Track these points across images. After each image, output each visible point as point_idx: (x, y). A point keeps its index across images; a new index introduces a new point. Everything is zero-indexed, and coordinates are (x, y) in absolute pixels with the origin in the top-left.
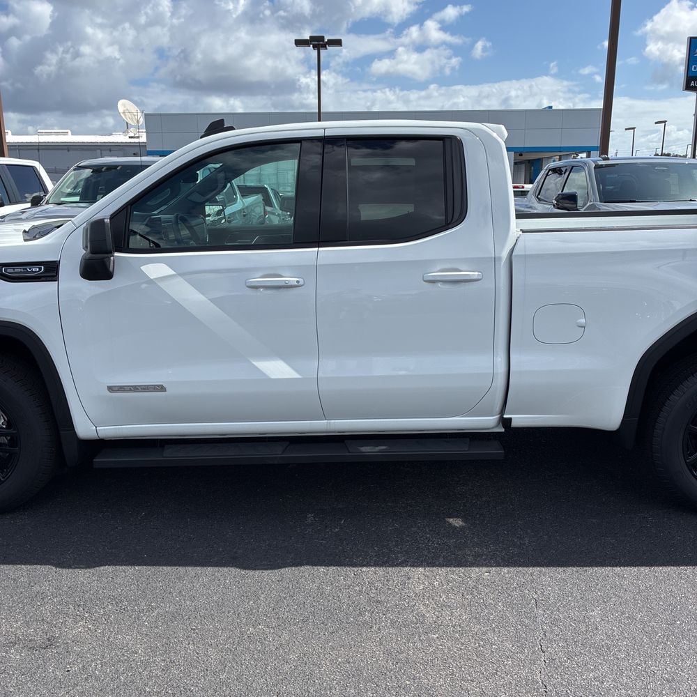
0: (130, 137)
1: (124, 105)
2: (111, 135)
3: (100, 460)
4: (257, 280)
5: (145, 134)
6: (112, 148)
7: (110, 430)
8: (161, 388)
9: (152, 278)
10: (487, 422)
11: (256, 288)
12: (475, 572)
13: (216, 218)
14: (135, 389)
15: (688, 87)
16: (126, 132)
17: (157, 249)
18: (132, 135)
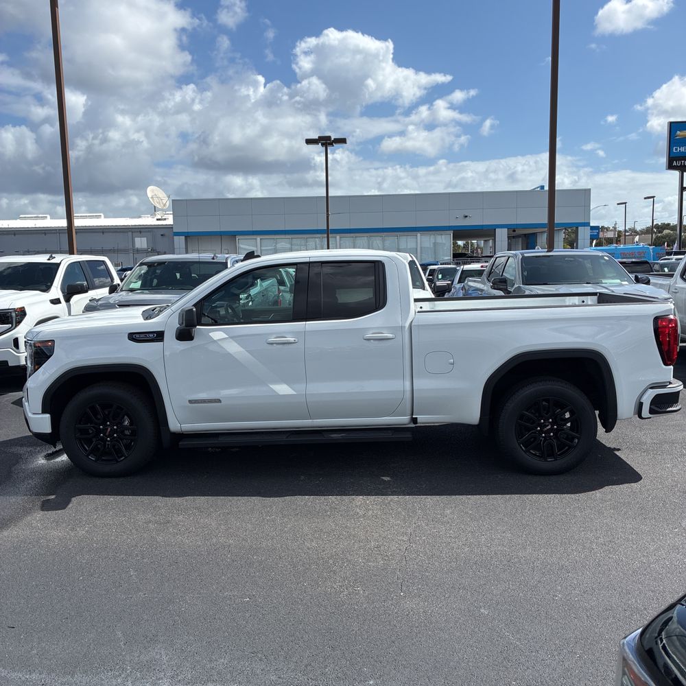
0: (157, 220)
1: (153, 191)
2: (140, 217)
3: (183, 444)
4: (272, 339)
5: (172, 216)
6: (142, 230)
7: (188, 427)
8: (219, 401)
9: (215, 339)
10: (403, 419)
11: (272, 344)
12: (390, 498)
13: (246, 301)
14: (204, 401)
15: (671, 166)
16: (153, 215)
17: (216, 323)
18: (159, 217)
